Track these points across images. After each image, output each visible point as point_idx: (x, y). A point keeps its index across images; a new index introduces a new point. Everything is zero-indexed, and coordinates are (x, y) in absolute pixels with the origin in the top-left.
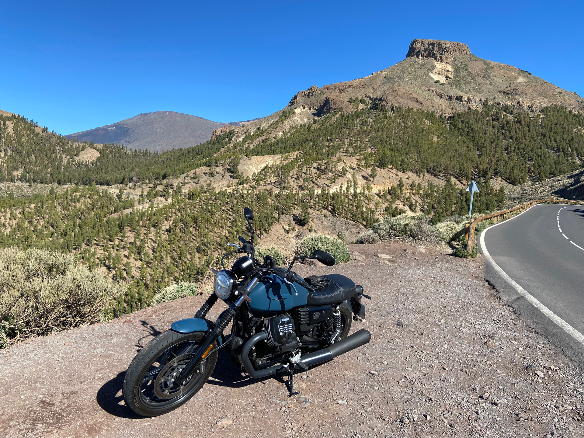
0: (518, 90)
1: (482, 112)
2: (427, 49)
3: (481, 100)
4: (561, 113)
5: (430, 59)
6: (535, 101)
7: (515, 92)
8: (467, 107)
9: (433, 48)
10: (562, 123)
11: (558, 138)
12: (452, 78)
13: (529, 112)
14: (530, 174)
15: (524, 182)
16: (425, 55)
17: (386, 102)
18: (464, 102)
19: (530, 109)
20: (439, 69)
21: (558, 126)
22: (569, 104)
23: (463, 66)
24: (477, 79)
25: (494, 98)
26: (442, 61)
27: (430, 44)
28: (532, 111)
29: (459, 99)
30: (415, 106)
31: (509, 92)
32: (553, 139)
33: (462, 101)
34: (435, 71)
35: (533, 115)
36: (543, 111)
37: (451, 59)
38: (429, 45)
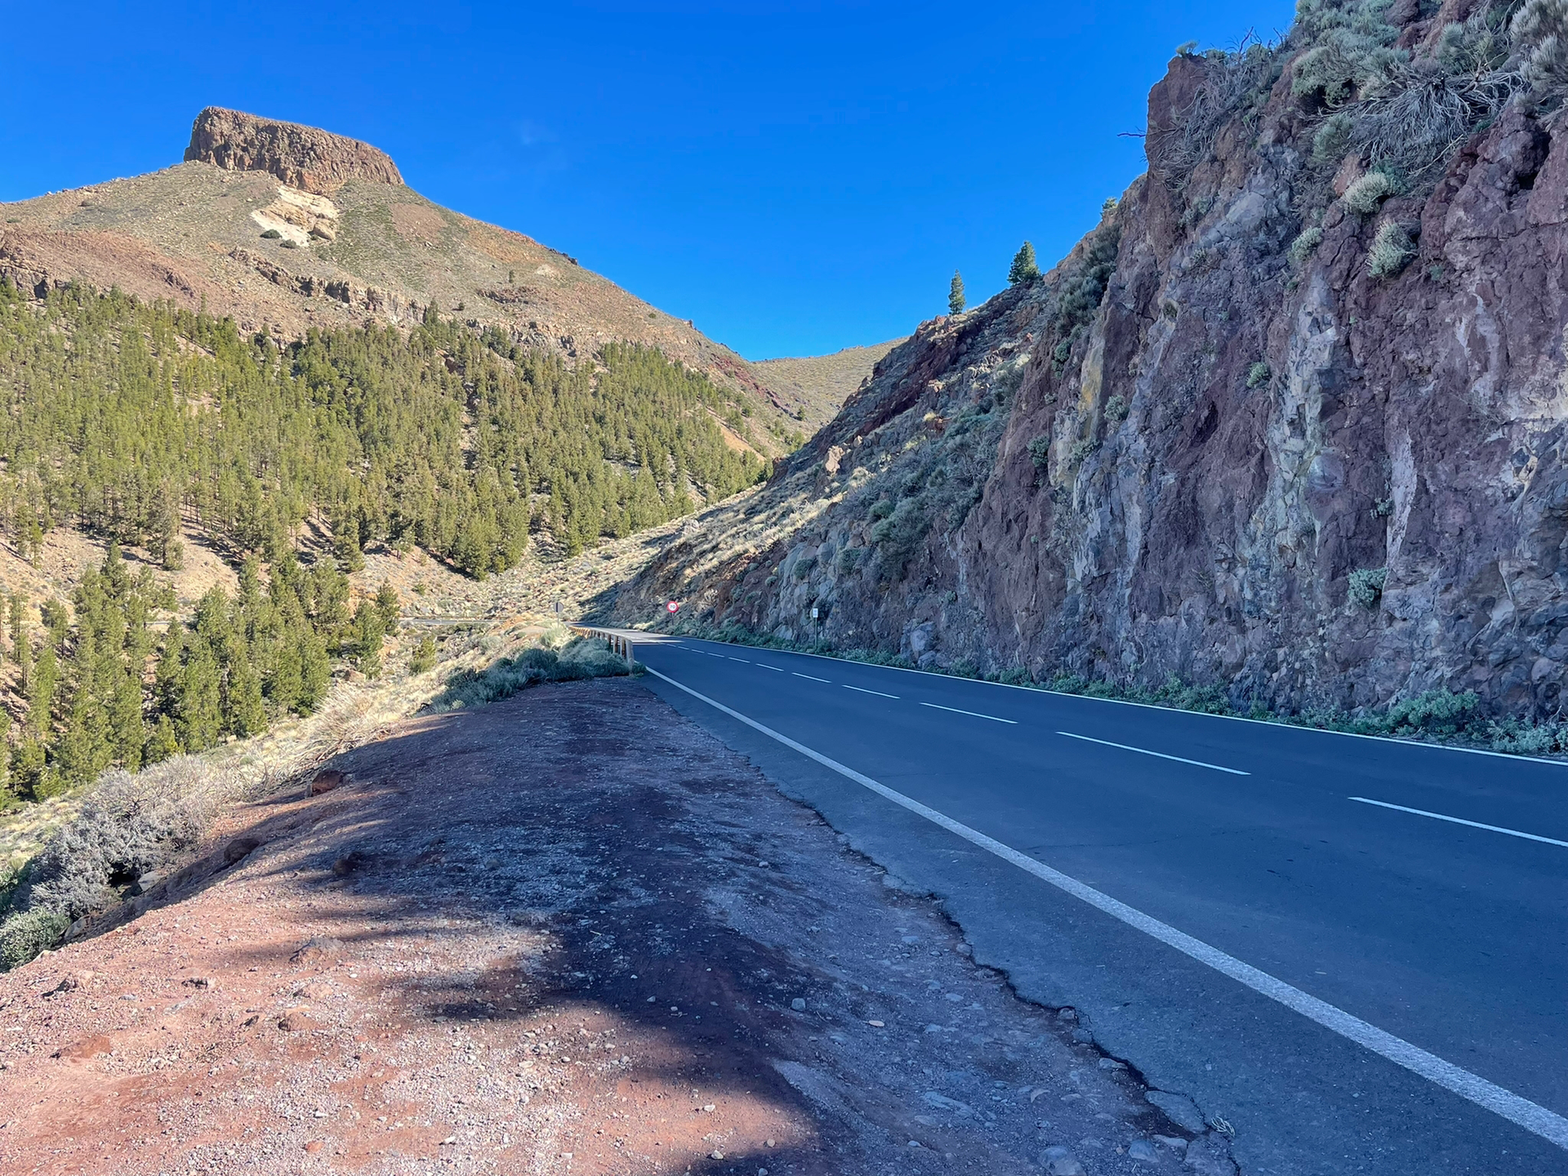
0: (535, 292)
1: (411, 337)
2: (252, 144)
3: (413, 305)
4: (653, 365)
5: (264, 176)
6: (582, 327)
7: (523, 297)
8: (361, 319)
9: (271, 142)
10: (653, 389)
11: (640, 427)
12: (333, 236)
13: (564, 355)
14: (539, 537)
15: (509, 564)
16: (247, 161)
17: (13, 258)
18: (354, 304)
19: (565, 347)
20: (286, 206)
21: (642, 396)
22: (675, 347)
23: (372, 209)
24: (413, 251)
25: (461, 308)
26: (302, 185)
27: (262, 130)
28: (573, 354)
29: (338, 291)
30: (147, 291)
31: (507, 295)
32: (623, 429)
33: (346, 300)
34: (272, 207)
35: (573, 364)
36: (604, 354)
37: (333, 186)
38: (258, 130)
